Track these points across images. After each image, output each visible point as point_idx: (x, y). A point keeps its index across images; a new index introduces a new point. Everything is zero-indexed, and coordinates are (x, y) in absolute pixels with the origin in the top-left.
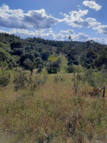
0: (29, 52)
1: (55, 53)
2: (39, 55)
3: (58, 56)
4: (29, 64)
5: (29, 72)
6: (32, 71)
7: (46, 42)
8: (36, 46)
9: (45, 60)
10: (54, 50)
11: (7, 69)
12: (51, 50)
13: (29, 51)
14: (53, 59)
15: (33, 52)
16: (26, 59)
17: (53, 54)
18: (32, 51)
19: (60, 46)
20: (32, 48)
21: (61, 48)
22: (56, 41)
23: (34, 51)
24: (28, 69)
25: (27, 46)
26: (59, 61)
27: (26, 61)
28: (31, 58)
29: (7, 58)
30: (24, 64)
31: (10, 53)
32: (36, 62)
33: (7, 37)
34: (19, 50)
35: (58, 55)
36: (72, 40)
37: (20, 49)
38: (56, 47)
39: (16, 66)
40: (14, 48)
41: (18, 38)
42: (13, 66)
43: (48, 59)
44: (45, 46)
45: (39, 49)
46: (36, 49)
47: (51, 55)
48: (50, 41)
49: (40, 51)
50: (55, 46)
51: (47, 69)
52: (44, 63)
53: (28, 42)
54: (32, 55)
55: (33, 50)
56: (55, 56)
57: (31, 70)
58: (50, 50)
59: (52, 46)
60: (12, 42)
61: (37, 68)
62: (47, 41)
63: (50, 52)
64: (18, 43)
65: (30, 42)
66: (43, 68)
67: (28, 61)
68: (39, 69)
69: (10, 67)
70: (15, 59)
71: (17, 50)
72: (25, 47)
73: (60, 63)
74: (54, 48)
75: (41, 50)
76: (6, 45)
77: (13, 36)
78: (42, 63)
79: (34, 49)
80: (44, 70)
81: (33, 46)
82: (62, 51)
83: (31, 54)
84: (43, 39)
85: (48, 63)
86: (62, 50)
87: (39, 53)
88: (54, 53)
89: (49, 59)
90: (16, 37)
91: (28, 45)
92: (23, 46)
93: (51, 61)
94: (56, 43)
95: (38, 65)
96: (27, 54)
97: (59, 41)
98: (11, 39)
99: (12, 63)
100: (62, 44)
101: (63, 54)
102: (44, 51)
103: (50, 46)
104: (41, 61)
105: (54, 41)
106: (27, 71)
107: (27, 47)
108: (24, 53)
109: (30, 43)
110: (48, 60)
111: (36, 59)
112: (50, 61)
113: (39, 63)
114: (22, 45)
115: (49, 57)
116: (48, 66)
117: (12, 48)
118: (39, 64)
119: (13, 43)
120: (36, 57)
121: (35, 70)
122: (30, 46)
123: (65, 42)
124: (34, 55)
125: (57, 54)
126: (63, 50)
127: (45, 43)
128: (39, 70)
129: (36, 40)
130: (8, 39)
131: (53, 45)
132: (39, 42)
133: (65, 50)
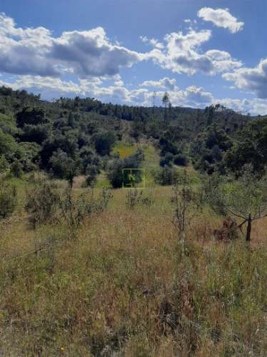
0: (63, 134)
1: (128, 136)
2: (89, 142)
3: (136, 144)
4: (63, 165)
5: (64, 183)
6: (71, 182)
7: (106, 110)
8: (81, 118)
9: (103, 155)
10: (127, 129)
11: (9, 177)
12: (119, 130)
13: (63, 130)
14: (123, 151)
15: (72, 134)
16: (54, 153)
17: (124, 141)
18: (70, 132)
19: (140, 118)
20: (69, 124)
21: (142, 123)
22: (130, 106)
23: (77, 131)
24: (61, 178)
25: (59, 120)
26: (139, 157)
27: (56, 156)
28: (69, 149)
29: (7, 149)
30: (51, 163)
31: (16, 136)
32: (81, 159)
33: (8, 97)
34: (38, 129)
35: (137, 141)
36: (170, 104)
37: (41, 126)
38: (132, 122)
39: (31, 169)
40: (26, 125)
41: (35, 99)
42: (24, 169)
43: (112, 150)
44: (104, 120)
45: (89, 126)
46: (80, 127)
47: (118, 142)
48: (116, 105)
49: (90, 133)
50: (129, 118)
51: (109, 177)
52: (101, 162)
53: (61, 110)
54: (72, 141)
55: (73, 128)
56: (128, 143)
57: (70, 178)
58: (117, 128)
59: (122, 120)
60: (21, 110)
61: (83, 173)
62: (110, 106)
63: (115, 133)
64: (34, 112)
65: (67, 110)
66: (99, 173)
67: (60, 157)
68: (89, 176)
69: (15, 171)
70: (29, 150)
71: (34, 129)
72: (53, 123)
73: (140, 160)
74: (127, 125)
75: (92, 128)
76: (5, 116)
77: (22, 94)
78: (96, 162)
79: (76, 127)
80: (102, 178)
81: (74, 119)
82: (145, 132)
83: (69, 140)
84: (99, 102)
85: (111, 162)
86: (144, 129)
87: (88, 138)
88: (126, 137)
89: (114, 151)
90: (29, 96)
91: (62, 117)
92: (49, 119)
93: (118, 157)
94: (132, 111)
95: (86, 166)
96: (57, 139)
97: (140, 106)
98: (19, 102)
99: (22, 162)
100: (146, 114)
101: (148, 138)
102: (102, 131)
103: (116, 118)
104: (94, 156)
105: (125, 107)
106: (58, 182)
107: (58, 123)
108: (51, 137)
109: (65, 113)
110: (111, 153)
111: (82, 151)
112: (115, 157)
113: (88, 161)
114: (45, 117)
115: (113, 146)
116: (110, 169)
117: (20, 125)
118: (90, 162)
119: (23, 112)
120: (80, 148)
121: (79, 179)
122: (65, 120)
123: (154, 109)
124: (77, 140)
125: (133, 140)
126: (148, 129)
127: (105, 113)
128: (89, 178)
129: (82, 105)
130: (8, 102)
131: (123, 118)
132: (90, 109)
133: (153, 128)
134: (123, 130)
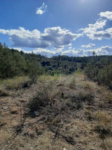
1: (79, 68)
8: (62, 63)
10: (79, 66)
17: (78, 70)
19: (84, 61)
20: (58, 65)
21: (85, 63)
25: (54, 64)
35: (83, 70)
36: (96, 55)
38: (81, 63)
44: (70, 63)
45: (65, 66)
46: (62, 66)
47: (76, 70)
55: (60, 67)
56: (79, 71)
58: (75, 66)
59: (77, 63)
62: (72, 57)
65: (56, 60)
74: (79, 64)
77: (39, 56)
84: (67, 56)
88: (79, 69)
90: (42, 56)
92: (51, 64)
94: (81, 59)
102: (70, 67)
103: (75, 62)
109: (56, 62)
122: (56, 64)
125: (81, 69)
127: (70, 60)
129: (61, 58)
131: (78, 62)
132: (64, 59)
134: (78, 66)
